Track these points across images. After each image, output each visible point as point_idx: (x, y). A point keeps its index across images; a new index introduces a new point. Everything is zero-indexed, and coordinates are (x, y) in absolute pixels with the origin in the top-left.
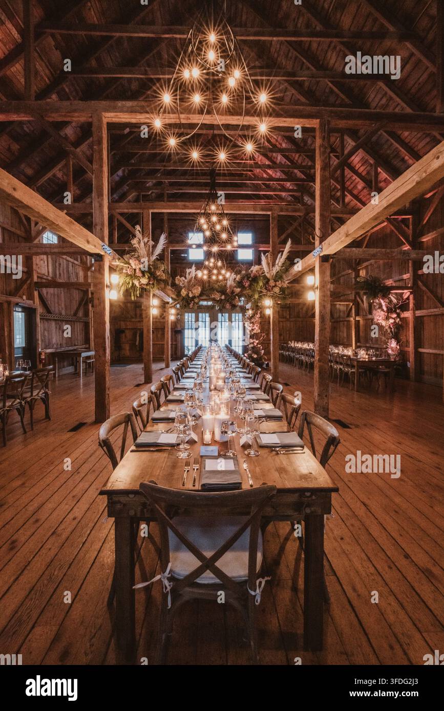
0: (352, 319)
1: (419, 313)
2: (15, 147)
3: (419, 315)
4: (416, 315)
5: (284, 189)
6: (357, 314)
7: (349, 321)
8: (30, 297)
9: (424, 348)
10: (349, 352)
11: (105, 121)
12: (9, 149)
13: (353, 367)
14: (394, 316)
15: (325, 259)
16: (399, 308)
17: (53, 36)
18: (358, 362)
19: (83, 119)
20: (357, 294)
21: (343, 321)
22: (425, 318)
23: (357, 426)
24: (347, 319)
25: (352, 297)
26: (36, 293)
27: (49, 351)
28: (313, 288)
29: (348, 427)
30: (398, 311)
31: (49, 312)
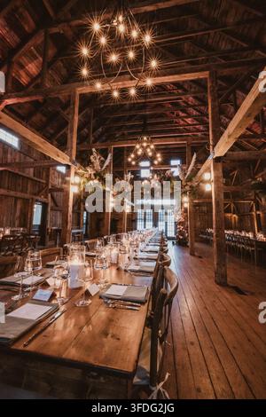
0: (254, 213)
2: (44, 119)
5: (198, 131)
6: (258, 209)
7: (252, 214)
8: (46, 197)
10: (250, 235)
11: (78, 93)
12: (41, 120)
13: (252, 246)
15: (217, 160)
17: (62, 60)
18: (257, 242)
19: (66, 94)
20: (256, 194)
21: (247, 215)
23: (252, 294)
24: (250, 213)
25: (253, 197)
26: (49, 195)
27: (54, 228)
28: (209, 182)
29: (243, 294)
31: (57, 206)
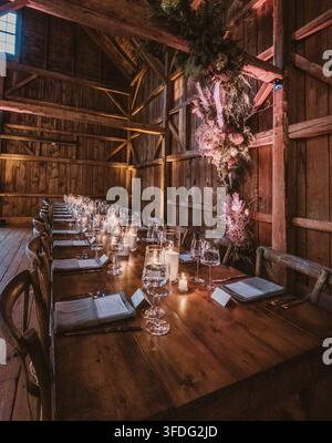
1: (298, 130)
3: (299, 134)
4: (291, 136)
6: (168, 153)
7: (157, 165)
9: (306, 217)
14: (239, 140)
16: (249, 123)
21: (150, 166)
22: (309, 143)
24: (155, 161)
30: (246, 130)
